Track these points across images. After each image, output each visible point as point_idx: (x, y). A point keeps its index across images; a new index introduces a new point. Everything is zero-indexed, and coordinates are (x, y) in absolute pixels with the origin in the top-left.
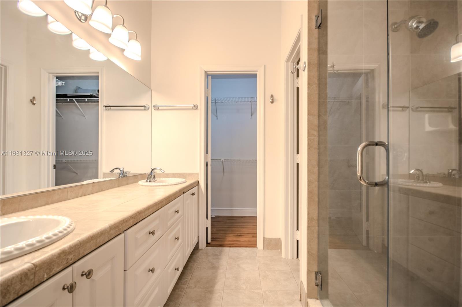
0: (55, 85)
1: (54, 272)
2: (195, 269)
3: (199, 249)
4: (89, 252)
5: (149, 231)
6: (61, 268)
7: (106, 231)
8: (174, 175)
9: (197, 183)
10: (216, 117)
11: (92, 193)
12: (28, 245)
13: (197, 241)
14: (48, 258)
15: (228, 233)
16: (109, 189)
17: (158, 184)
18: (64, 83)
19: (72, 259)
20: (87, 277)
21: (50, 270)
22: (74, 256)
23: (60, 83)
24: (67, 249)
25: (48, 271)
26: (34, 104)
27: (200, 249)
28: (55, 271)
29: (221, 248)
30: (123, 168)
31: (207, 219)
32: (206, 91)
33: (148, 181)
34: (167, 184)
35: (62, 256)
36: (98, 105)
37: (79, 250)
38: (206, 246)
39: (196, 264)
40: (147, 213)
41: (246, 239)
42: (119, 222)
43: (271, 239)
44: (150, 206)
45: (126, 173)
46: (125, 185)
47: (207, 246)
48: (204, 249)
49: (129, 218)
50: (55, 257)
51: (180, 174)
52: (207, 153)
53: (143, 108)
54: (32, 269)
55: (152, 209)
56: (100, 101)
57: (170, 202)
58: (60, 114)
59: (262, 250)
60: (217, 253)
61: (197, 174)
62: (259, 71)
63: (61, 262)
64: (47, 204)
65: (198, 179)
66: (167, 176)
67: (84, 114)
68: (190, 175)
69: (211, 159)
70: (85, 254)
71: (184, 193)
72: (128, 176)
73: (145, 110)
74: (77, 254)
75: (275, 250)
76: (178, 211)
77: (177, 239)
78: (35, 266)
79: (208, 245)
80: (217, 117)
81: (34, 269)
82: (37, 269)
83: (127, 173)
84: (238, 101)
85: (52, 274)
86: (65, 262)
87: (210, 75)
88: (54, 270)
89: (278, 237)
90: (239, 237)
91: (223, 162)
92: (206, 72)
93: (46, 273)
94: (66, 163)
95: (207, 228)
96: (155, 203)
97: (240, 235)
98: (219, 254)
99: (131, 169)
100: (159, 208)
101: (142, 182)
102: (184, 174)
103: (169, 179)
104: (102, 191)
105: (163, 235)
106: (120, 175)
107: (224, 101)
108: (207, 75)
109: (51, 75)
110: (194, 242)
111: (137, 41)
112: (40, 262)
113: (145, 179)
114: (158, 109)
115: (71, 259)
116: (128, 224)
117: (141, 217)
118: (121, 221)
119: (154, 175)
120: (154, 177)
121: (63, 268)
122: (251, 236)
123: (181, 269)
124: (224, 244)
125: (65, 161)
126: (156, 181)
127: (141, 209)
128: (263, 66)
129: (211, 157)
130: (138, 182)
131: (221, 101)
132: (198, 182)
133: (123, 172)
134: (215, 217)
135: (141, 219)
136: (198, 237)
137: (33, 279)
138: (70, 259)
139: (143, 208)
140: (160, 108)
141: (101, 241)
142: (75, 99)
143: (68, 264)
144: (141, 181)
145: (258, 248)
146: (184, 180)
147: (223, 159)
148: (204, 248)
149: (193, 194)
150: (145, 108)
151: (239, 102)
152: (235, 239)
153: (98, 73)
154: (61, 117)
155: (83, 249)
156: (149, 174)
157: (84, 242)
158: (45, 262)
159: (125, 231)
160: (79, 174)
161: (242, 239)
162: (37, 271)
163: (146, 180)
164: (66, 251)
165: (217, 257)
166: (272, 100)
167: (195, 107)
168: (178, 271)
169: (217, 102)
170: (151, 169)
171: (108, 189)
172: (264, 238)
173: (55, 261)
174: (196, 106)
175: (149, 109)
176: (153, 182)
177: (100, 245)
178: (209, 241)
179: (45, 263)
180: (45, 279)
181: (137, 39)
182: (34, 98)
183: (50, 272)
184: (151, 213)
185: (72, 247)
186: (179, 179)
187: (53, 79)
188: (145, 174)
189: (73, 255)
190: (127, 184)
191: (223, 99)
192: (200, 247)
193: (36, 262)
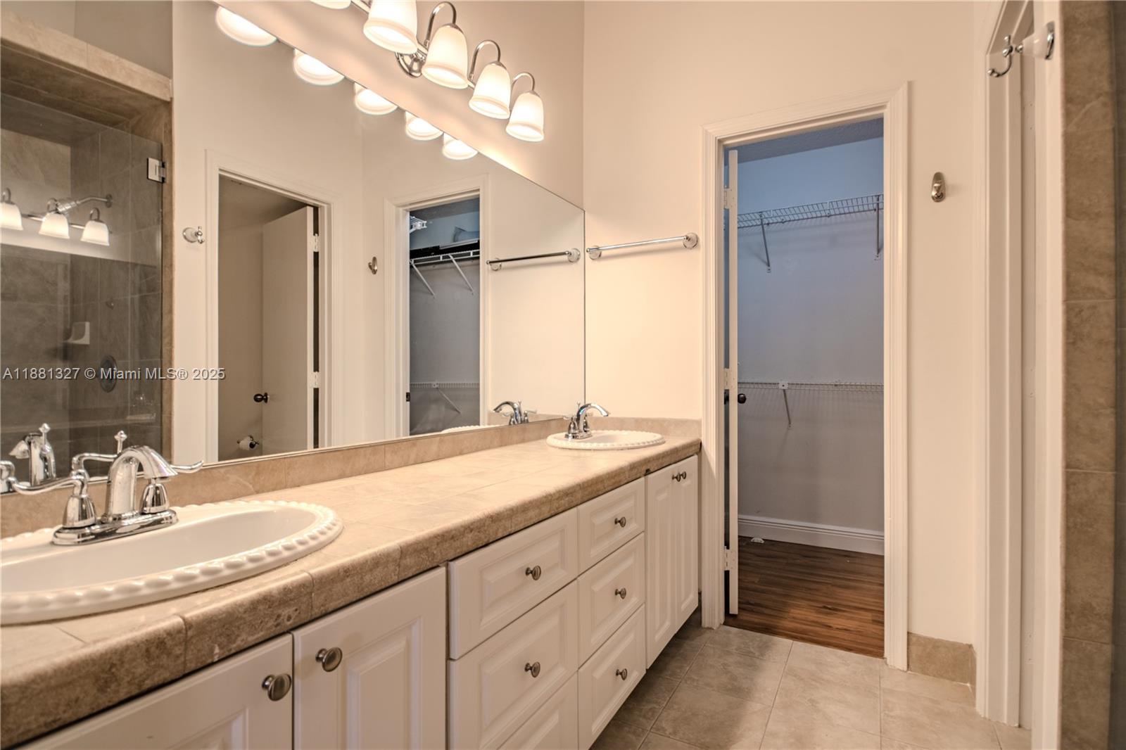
0: (408, 231)
1: (239, 643)
2: (683, 681)
3: (703, 625)
4: (341, 605)
5: (526, 568)
6: (260, 635)
7: (391, 559)
8: (639, 424)
9: (698, 448)
10: (766, 267)
11: (438, 458)
12: (206, 572)
13: (696, 605)
14: (224, 609)
15: (795, 597)
16: (477, 450)
17: (595, 445)
18: (425, 222)
19: (293, 618)
20: (324, 666)
21: (230, 638)
22: (296, 610)
23: (419, 225)
24: (275, 592)
25: (223, 640)
26: (375, 272)
27: (706, 626)
28: (243, 640)
29: (766, 637)
30: (520, 403)
31: (728, 548)
32: (723, 195)
33: (570, 435)
34: (616, 445)
35: (261, 607)
36: (479, 264)
37: (311, 598)
38: (722, 622)
39: (688, 668)
40: (520, 520)
41: (851, 624)
42: (430, 538)
43: (935, 645)
44: (530, 502)
45: (526, 415)
46: (517, 443)
47: (725, 624)
48: (718, 628)
49: (462, 529)
50: (241, 610)
51: (653, 421)
52: (727, 365)
53: (565, 258)
54: (179, 631)
55: (537, 511)
56: (481, 255)
57: (599, 495)
58: (430, 288)
59: (903, 671)
60: (752, 650)
61: (698, 423)
62: (888, 105)
63: (259, 622)
64: (342, 476)
65: (701, 436)
66: (622, 424)
67: (470, 285)
68: (681, 424)
69: (739, 383)
70: (330, 609)
71: (648, 472)
72: (530, 421)
73: (570, 261)
74: (304, 607)
75: (953, 680)
76: (622, 519)
77: (622, 594)
78: (188, 625)
79: (731, 620)
80: (769, 265)
81: (184, 631)
82: (190, 633)
83: (528, 414)
84: (832, 212)
85: (234, 647)
86: (271, 623)
87: (734, 148)
88: (240, 639)
89: (964, 640)
90: (827, 614)
91: (784, 390)
92: (720, 141)
93: (219, 645)
94: (437, 388)
95: (727, 574)
96: (546, 497)
97: (833, 609)
98: (757, 654)
99: (538, 404)
100: (560, 510)
101: (555, 438)
102: (664, 420)
103: (624, 433)
104: (461, 453)
105: (575, 579)
106: (512, 420)
107: (788, 219)
108: (725, 149)
109: (401, 209)
110: (683, 607)
111: (535, 93)
112: (201, 617)
113: (563, 432)
114: (600, 256)
115: (289, 618)
116: (457, 544)
117: (500, 530)
118: (436, 536)
119: (586, 423)
120: (586, 426)
121: (268, 637)
122: (869, 616)
123: (635, 677)
124: (776, 627)
125: (436, 386)
126: (590, 436)
127: (502, 510)
128: (905, 86)
129: (739, 377)
130: (545, 437)
131: (780, 220)
132: (701, 444)
133: (520, 412)
134: (763, 542)
135: (500, 535)
136: (700, 594)
137: (181, 654)
138: (286, 617)
139: (508, 507)
140: (604, 253)
141: (376, 582)
142: (452, 255)
143: (278, 628)
144: (554, 435)
145: (888, 661)
146: (658, 436)
147: (784, 383)
148: (718, 626)
149: (679, 477)
150: (571, 258)
151: (835, 215)
152: (811, 618)
153: (478, 190)
154: (432, 294)
155: (324, 595)
156: (572, 419)
157: (324, 580)
158: (214, 618)
159: (452, 560)
160: (461, 412)
161: (837, 621)
162: (192, 637)
163: (567, 433)
164: (272, 596)
165: (752, 661)
166: (938, 191)
167: (692, 242)
168: (624, 679)
169: (768, 224)
170: (579, 405)
171: (474, 452)
172: (908, 633)
173: (241, 618)
174: (694, 237)
175: (578, 259)
176: (582, 437)
177: (372, 589)
178: (734, 609)
179: (215, 621)
180: (216, 659)
181: (535, 90)
182: (375, 259)
183: (231, 641)
184: (535, 521)
185: (289, 589)
186: (648, 433)
187: (404, 216)
188: (562, 419)
189: (294, 608)
190: (523, 441)
191: (783, 211)
192: (706, 622)
193: (191, 617)
